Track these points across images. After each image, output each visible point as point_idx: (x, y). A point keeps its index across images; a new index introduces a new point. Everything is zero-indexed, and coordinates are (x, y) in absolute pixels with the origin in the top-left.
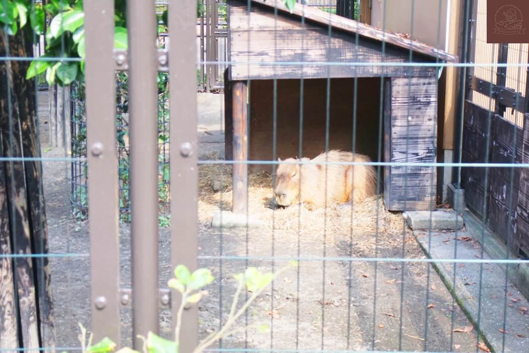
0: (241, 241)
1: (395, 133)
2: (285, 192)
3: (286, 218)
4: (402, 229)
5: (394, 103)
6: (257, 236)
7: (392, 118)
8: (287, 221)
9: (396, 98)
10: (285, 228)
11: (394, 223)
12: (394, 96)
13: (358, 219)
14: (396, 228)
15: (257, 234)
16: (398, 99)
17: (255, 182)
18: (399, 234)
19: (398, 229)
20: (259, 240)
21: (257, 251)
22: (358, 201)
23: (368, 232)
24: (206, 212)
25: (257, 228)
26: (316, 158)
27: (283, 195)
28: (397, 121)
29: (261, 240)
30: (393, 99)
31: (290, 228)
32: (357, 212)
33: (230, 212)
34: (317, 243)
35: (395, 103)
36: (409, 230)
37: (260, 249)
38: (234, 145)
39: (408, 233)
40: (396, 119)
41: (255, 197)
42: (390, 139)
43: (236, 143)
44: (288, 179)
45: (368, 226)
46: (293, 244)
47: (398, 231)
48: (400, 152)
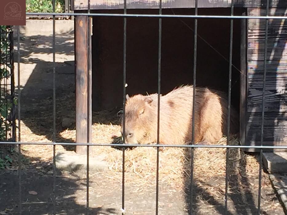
0: (81, 185)
1: (251, 68)
2: (131, 132)
3: (132, 159)
4: (257, 173)
5: (250, 36)
6: (100, 179)
7: (248, 53)
8: (134, 162)
9: (252, 30)
10: (131, 171)
11: (250, 165)
12: (251, 28)
13: (211, 162)
14: (251, 171)
15: (100, 177)
16: (254, 31)
17: (106, 119)
18: (254, 178)
19: (253, 172)
20: (101, 184)
21: (98, 196)
22: (213, 140)
23: (221, 175)
24: (49, 152)
25: (101, 170)
26: (169, 94)
27: (130, 134)
28: (253, 55)
29: (104, 184)
30: (249, 31)
31: (137, 170)
32: (211, 153)
33: (73, 152)
34: (164, 188)
35: (252, 36)
36: (265, 174)
37: (101, 194)
38: (77, 81)
39: (264, 176)
40: (253, 54)
41: (104, 136)
42: (246, 75)
43: (79, 78)
44: (135, 117)
45: (221, 169)
46: (138, 189)
47: (253, 175)
48: (256, 89)
